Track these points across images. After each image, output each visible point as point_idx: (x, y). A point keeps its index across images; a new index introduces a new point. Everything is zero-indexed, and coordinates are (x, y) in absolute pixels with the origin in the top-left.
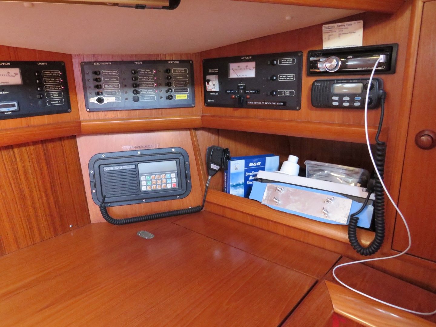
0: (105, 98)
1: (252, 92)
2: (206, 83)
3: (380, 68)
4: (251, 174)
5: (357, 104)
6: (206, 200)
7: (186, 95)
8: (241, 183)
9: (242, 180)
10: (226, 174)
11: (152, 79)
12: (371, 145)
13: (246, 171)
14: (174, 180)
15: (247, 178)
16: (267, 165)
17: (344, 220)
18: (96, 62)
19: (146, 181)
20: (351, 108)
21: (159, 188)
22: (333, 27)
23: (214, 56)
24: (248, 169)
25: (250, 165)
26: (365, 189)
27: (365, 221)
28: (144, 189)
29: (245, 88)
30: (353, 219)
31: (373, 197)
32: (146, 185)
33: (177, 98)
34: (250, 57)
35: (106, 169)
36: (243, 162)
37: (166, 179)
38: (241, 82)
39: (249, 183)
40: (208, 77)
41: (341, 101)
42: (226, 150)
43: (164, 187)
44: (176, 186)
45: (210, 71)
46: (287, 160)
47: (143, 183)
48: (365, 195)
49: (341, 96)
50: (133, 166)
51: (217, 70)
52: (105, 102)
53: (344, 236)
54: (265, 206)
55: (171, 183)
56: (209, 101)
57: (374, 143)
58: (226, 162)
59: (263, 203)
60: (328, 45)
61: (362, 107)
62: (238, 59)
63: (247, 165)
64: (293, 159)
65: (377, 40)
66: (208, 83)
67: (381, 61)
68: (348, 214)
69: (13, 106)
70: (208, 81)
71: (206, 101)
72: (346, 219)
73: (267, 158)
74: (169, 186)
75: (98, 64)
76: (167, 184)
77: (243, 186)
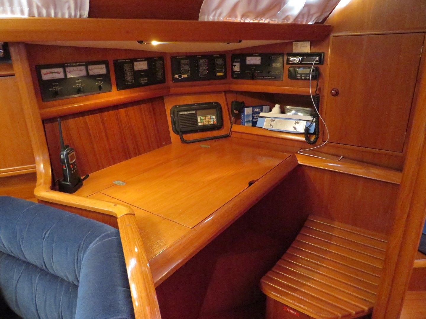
0: (182, 75)
1: (258, 71)
2: (234, 67)
3: (317, 63)
4: (255, 115)
5: (308, 78)
6: (232, 130)
7: (222, 73)
8: (250, 120)
9: (251, 119)
10: (242, 115)
11: (206, 65)
12: (312, 96)
13: (253, 113)
14: (215, 120)
15: (253, 118)
16: (264, 110)
17: (302, 131)
18: (178, 56)
19: (200, 120)
20: (305, 79)
21: (207, 123)
22: (297, 43)
23: (238, 52)
24: (254, 113)
25: (255, 111)
26: (312, 117)
27: (312, 130)
28: (199, 124)
29: (255, 70)
30: (307, 129)
31: (315, 120)
32: (201, 122)
33: (218, 75)
34: (258, 55)
35: (181, 113)
36: (251, 109)
37: (211, 119)
38: (253, 67)
39: (254, 120)
40: (235, 64)
41: (301, 76)
42: (243, 102)
43: (210, 123)
44: (215, 123)
45: (235, 60)
46: (274, 107)
47: (199, 121)
48: (311, 119)
49: (301, 74)
50: (194, 112)
51: (239, 60)
52: (182, 77)
53: (303, 139)
54: (265, 129)
55: (213, 121)
56: (234, 76)
57: (315, 94)
58: (243, 109)
59: (264, 127)
60: (295, 51)
61: (309, 79)
62: (251, 55)
63: (253, 111)
64: (277, 106)
65: (316, 50)
66: (235, 67)
67: (317, 60)
68: (305, 128)
69: (145, 80)
70: (235, 66)
71: (232, 76)
72: (304, 130)
73: (263, 107)
74: (212, 123)
75: (179, 57)
76: (211, 121)
77: (251, 122)
